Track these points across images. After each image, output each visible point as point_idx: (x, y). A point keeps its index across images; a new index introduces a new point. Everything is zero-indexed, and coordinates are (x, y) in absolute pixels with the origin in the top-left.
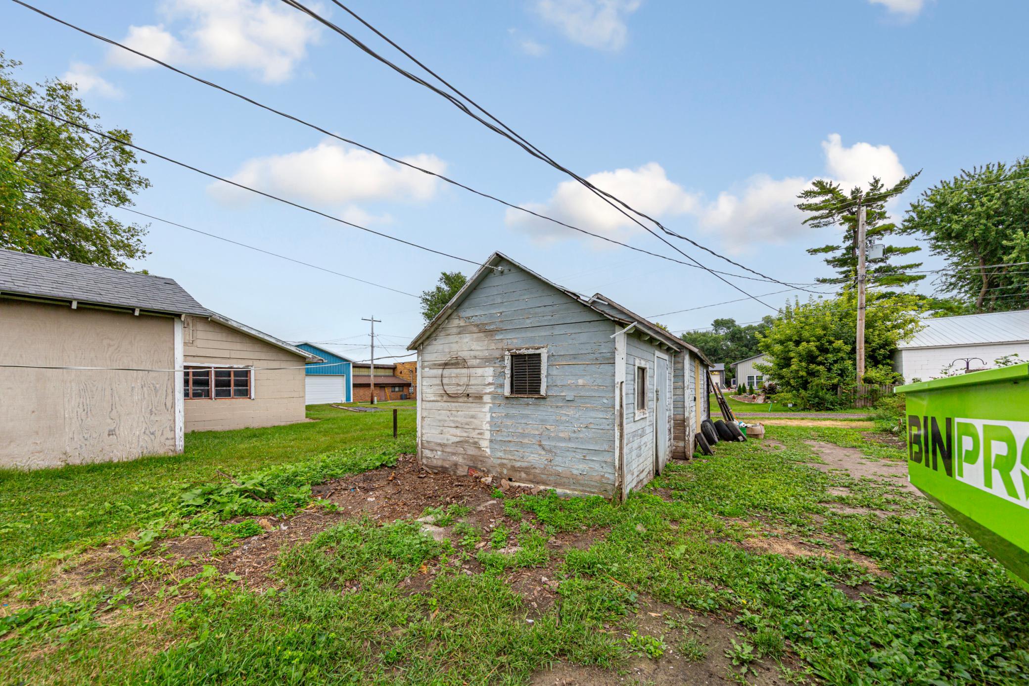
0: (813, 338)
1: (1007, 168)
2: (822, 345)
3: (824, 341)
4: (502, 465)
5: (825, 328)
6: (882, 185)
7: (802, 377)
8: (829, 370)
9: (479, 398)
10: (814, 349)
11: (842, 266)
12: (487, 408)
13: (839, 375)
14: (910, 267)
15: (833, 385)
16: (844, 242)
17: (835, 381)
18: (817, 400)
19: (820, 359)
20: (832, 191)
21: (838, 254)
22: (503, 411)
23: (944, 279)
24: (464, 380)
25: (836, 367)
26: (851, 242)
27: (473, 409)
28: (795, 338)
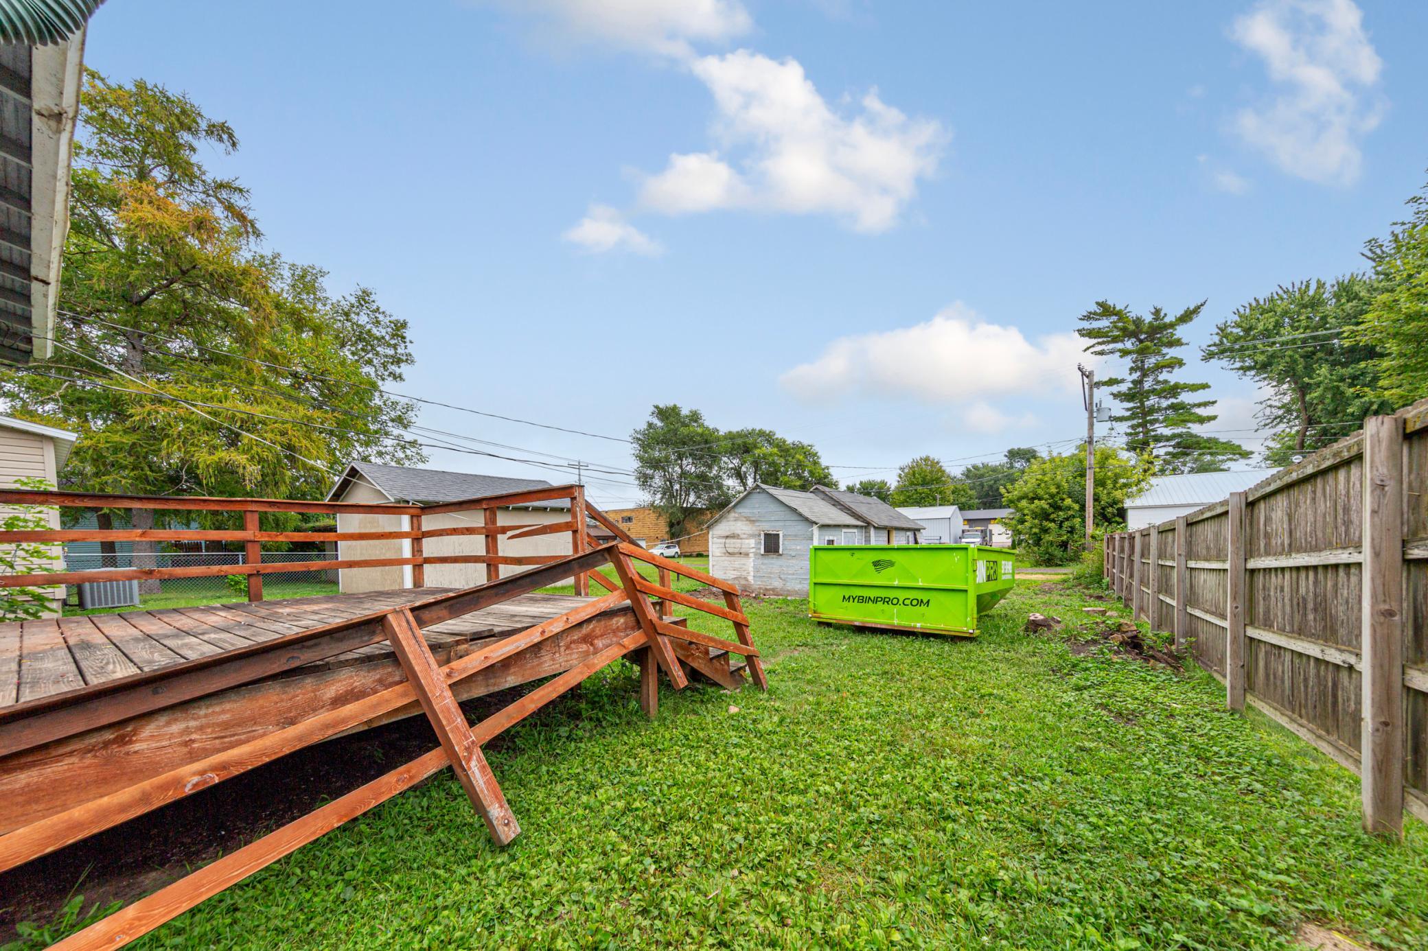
0: (1047, 496)
1: (1328, 286)
2: (1056, 502)
3: (1057, 499)
4: (760, 588)
5: (1058, 487)
6: (1166, 315)
7: (1035, 534)
8: (1061, 527)
9: (747, 555)
10: (1047, 506)
11: (1129, 401)
12: (751, 560)
13: (1068, 532)
14: (1205, 404)
15: (1062, 541)
16: (1130, 374)
17: (1064, 538)
18: (1047, 556)
19: (1052, 516)
20: (1118, 314)
21: (1123, 388)
22: (760, 561)
23: (1268, 411)
24: (739, 545)
25: (1066, 524)
26: (1138, 374)
27: (743, 560)
28: (1031, 495)
